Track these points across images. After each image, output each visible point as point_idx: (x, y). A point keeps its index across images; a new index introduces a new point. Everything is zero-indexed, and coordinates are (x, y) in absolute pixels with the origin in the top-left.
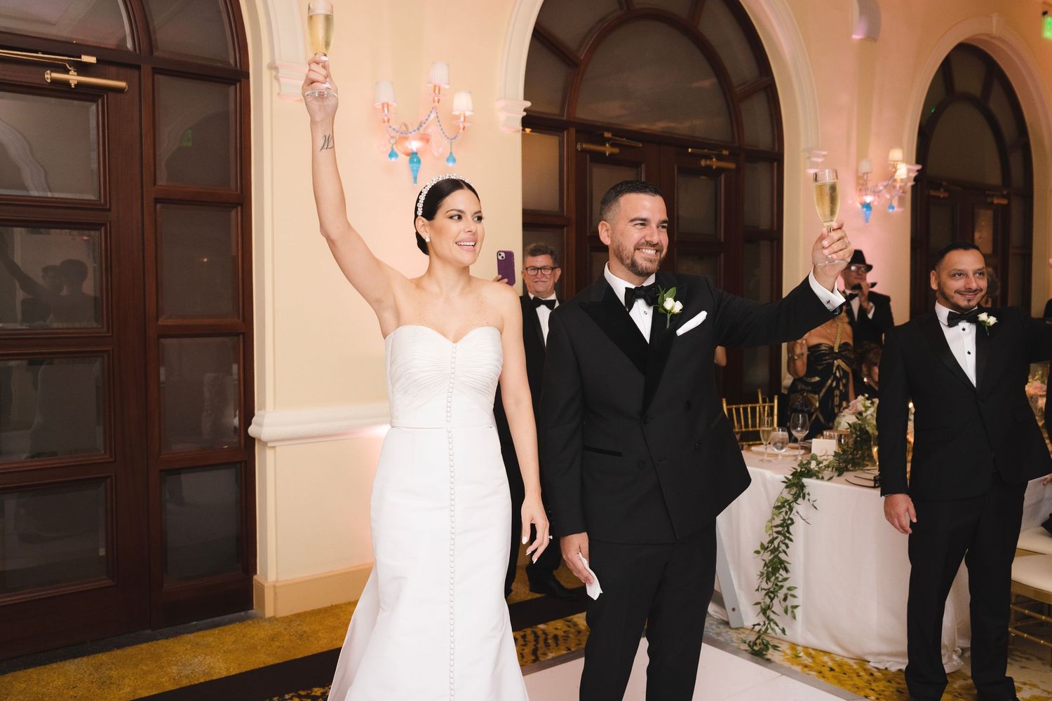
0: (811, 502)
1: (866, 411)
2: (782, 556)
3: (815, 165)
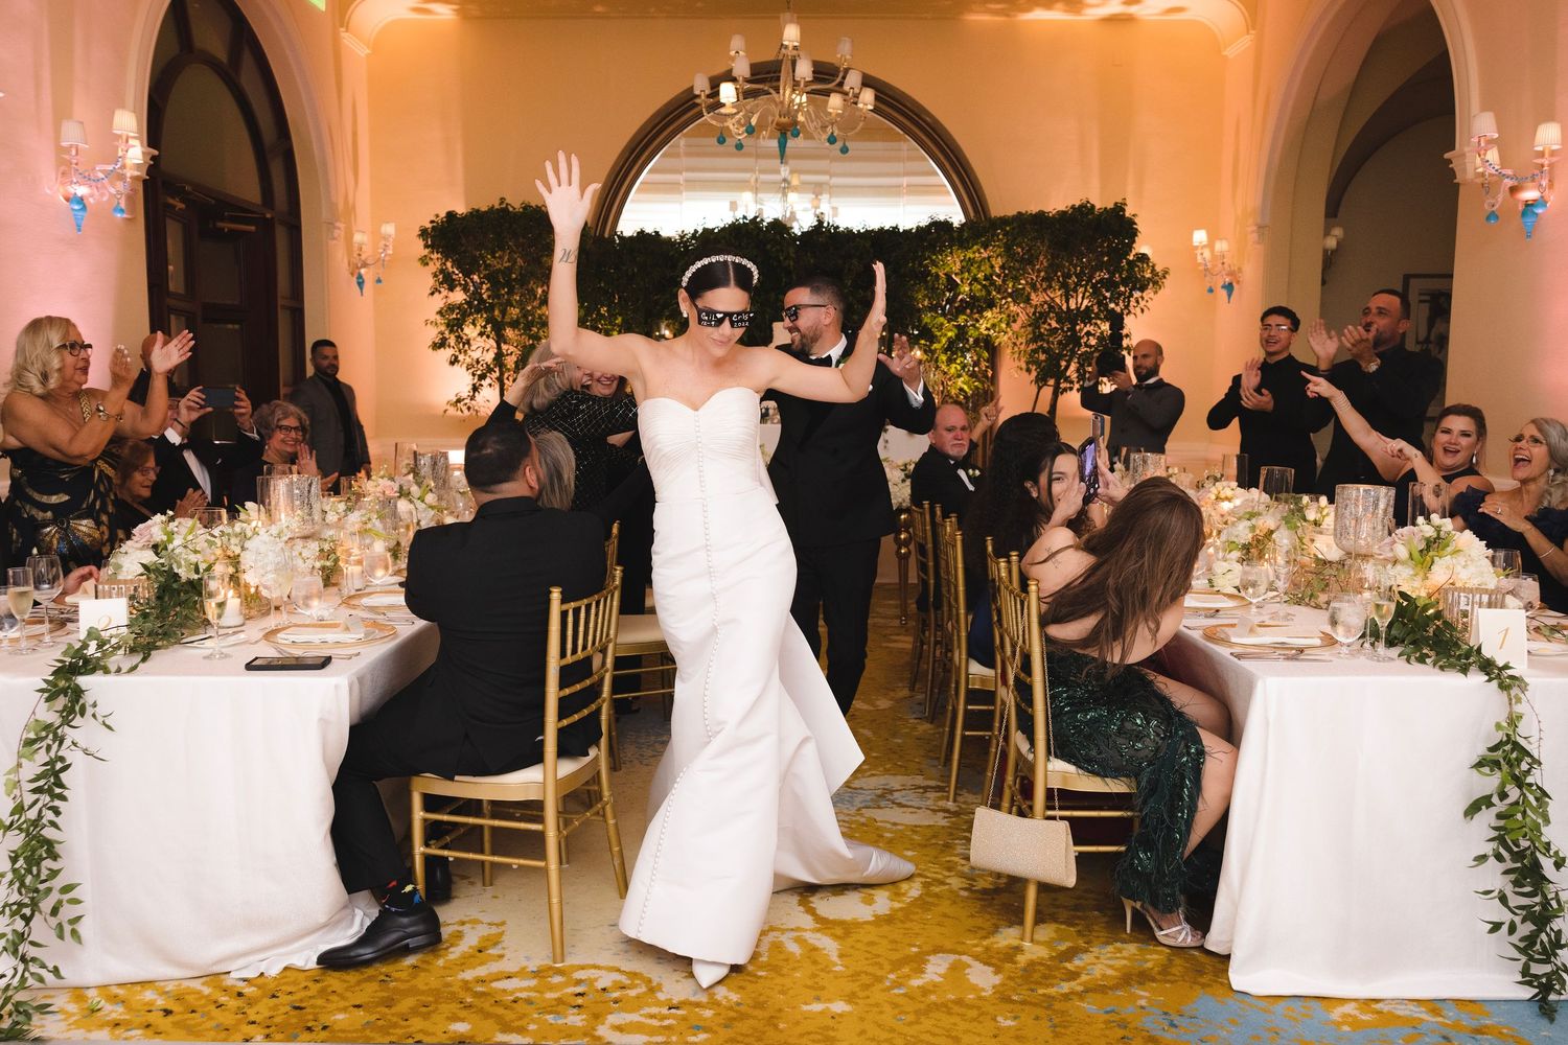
0: (100, 719)
1: (170, 541)
2: (49, 833)
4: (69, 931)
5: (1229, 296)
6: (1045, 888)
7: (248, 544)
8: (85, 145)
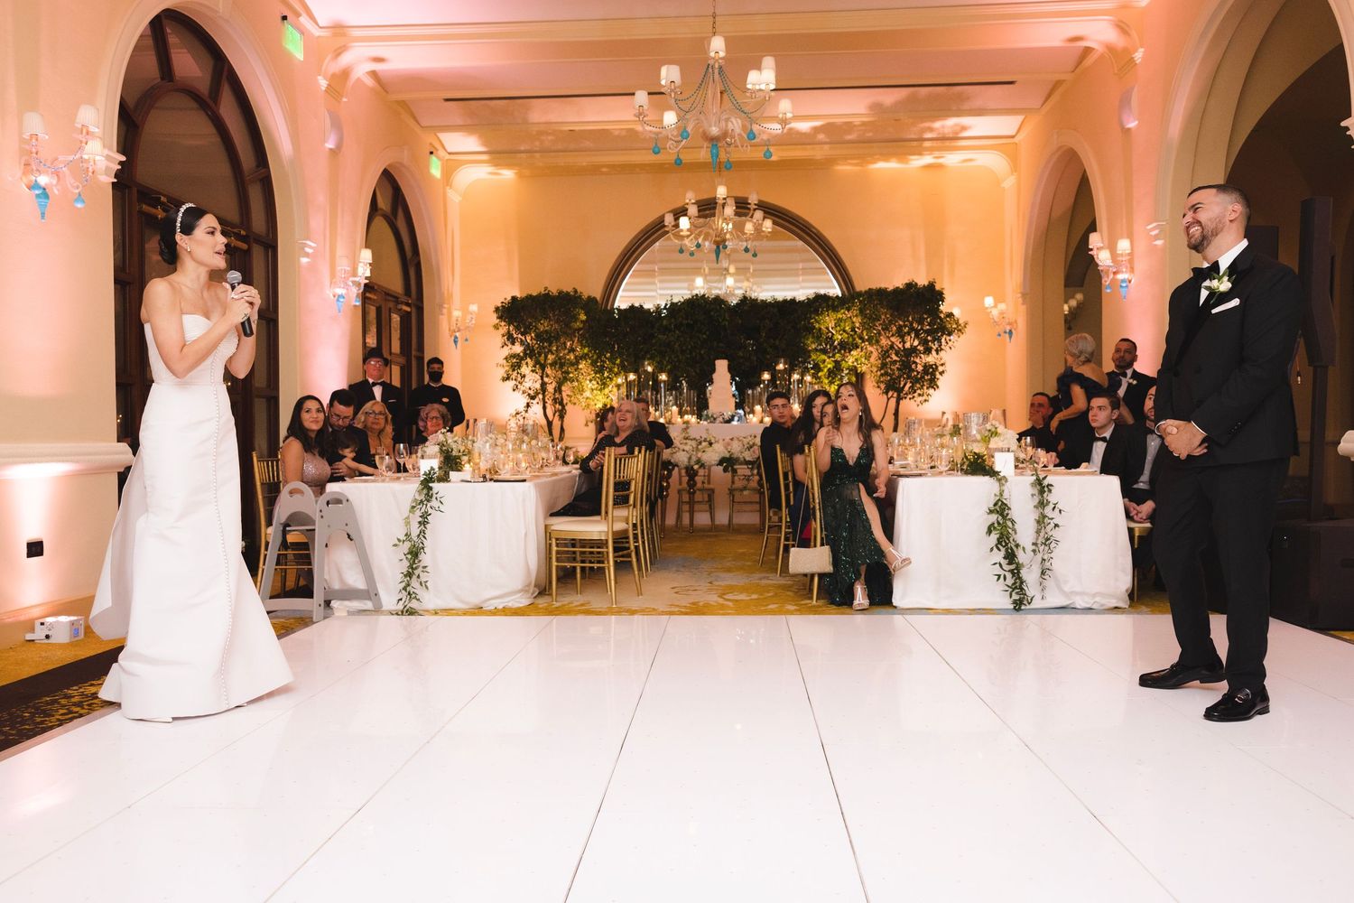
0: (439, 499)
3: (307, 255)
4: (424, 585)
5: (1010, 337)
6: (821, 576)
7: (475, 445)
8: (348, 269)
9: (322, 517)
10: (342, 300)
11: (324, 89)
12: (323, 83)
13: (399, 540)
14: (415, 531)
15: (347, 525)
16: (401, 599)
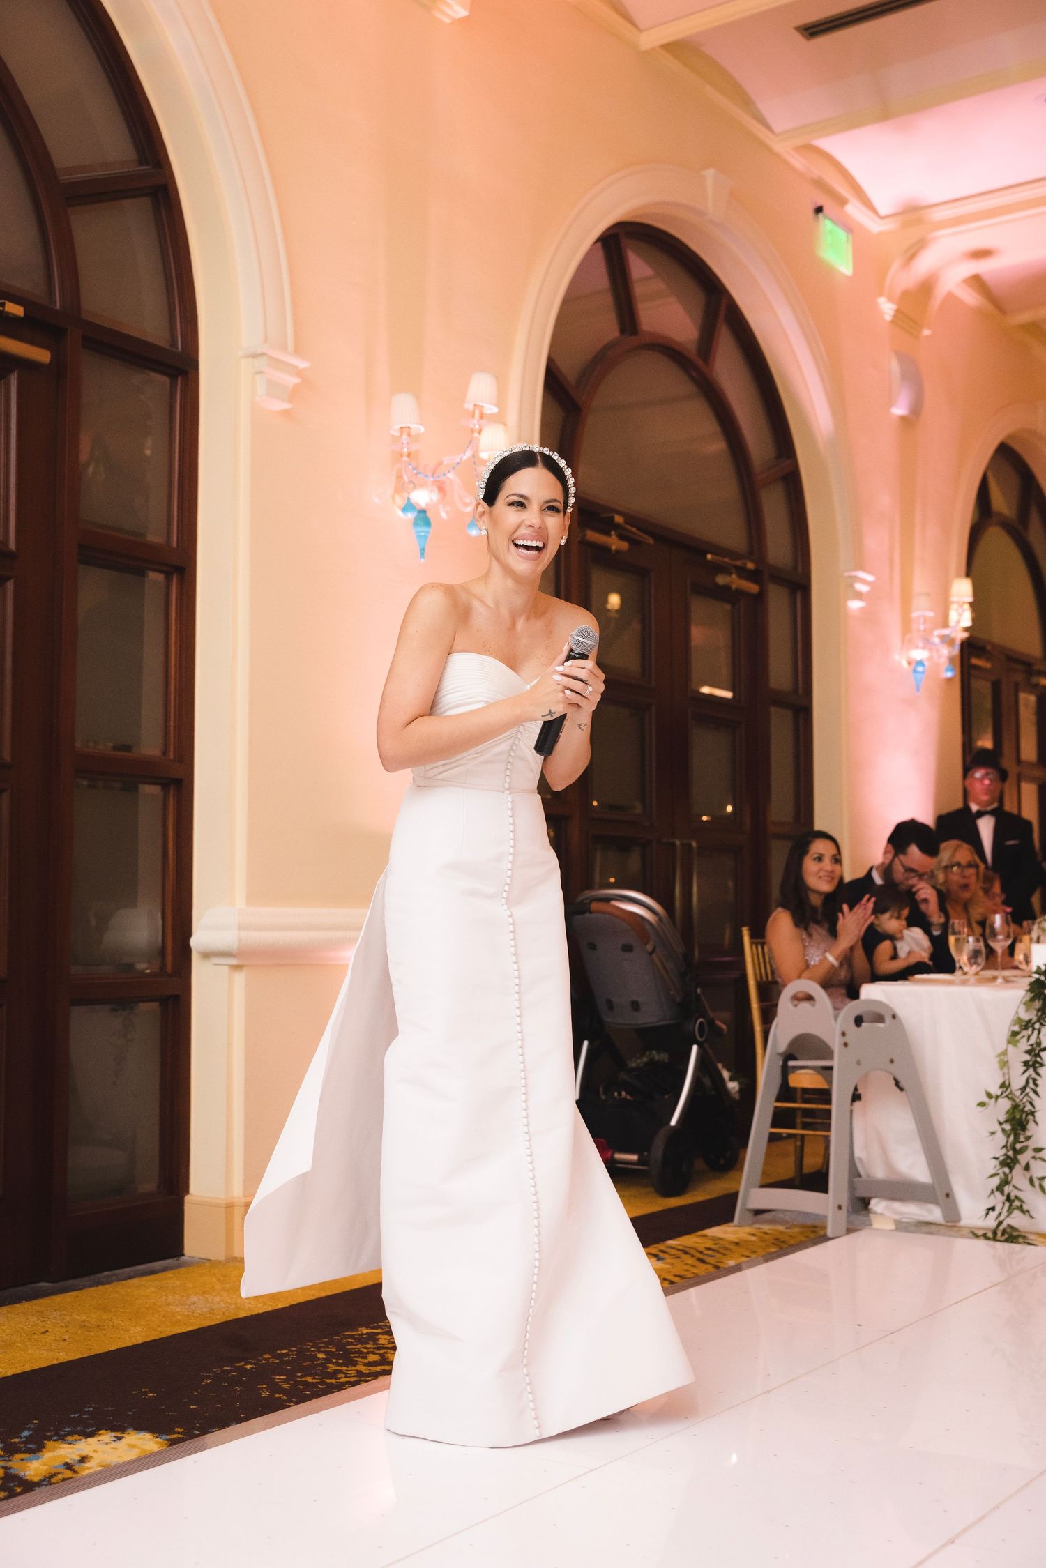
2: (1032, 1098)
3: (859, 596)
4: (1037, 1183)
8: (931, 614)
9: (846, 1045)
10: (920, 669)
11: (888, 318)
12: (887, 308)
13: (989, 1095)
14: (1018, 1081)
15: (892, 1061)
16: (993, 1209)
